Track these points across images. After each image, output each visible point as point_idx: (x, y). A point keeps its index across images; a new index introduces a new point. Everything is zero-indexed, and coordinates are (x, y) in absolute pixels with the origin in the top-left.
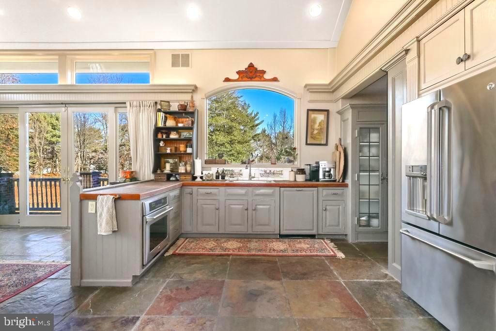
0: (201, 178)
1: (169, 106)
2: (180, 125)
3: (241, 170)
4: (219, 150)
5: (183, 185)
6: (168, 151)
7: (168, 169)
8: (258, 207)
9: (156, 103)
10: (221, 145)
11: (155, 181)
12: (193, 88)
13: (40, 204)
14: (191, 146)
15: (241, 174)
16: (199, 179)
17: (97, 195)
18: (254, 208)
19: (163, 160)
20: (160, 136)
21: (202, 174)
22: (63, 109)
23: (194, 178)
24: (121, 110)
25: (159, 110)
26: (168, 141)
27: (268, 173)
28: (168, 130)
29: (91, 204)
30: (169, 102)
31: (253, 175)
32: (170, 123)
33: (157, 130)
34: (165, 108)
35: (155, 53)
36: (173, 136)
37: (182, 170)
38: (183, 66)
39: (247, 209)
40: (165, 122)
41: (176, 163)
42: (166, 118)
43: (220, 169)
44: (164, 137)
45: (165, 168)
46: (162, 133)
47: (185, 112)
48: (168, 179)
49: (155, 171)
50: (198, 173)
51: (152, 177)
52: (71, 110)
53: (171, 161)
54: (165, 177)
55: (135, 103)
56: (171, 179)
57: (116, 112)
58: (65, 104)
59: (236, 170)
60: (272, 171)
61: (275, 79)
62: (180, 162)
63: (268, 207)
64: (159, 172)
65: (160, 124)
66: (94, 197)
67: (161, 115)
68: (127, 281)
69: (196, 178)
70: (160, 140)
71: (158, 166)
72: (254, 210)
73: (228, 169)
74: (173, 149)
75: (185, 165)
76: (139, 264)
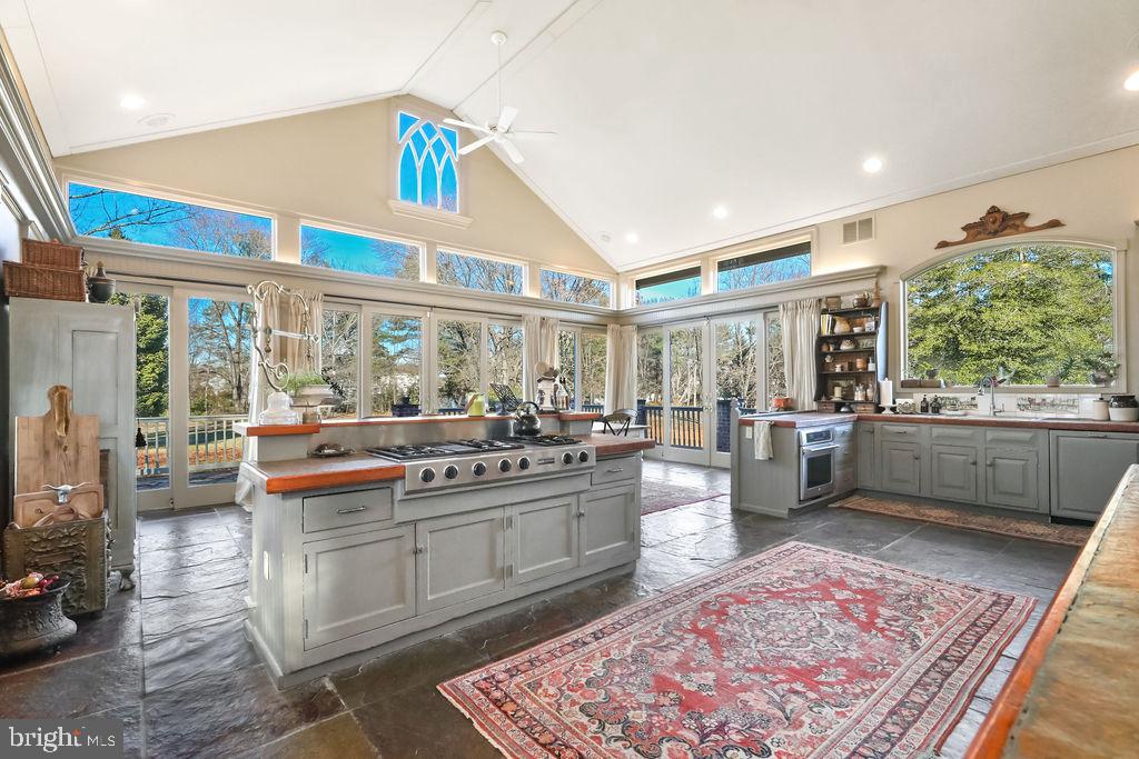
0: (893, 409)
1: (840, 302)
2: (856, 330)
3: (973, 399)
4: (1003, 348)
5: (859, 419)
6: (838, 370)
7: (838, 394)
8: (999, 461)
9: (820, 300)
10: (1012, 334)
11: (819, 412)
12: (878, 270)
13: (687, 441)
14: (875, 361)
15: (975, 406)
16: (887, 413)
17: (753, 421)
18: (988, 463)
19: (830, 383)
20: (825, 349)
21: (894, 402)
22: (706, 322)
23: (880, 410)
24: (771, 316)
25: (824, 312)
26: (838, 355)
27: (1039, 404)
28: (838, 339)
29: (748, 430)
30: (838, 297)
31: (999, 407)
32: (841, 328)
33: (822, 340)
34: (833, 307)
35: (818, 230)
36: (845, 346)
37: (859, 396)
38: (860, 238)
39: (975, 463)
40: (833, 328)
41: (850, 387)
42: (834, 322)
43: (930, 396)
44: (831, 349)
45: (833, 393)
46: (828, 344)
47: (866, 308)
48: (838, 410)
49: (817, 399)
50: (887, 402)
51: (815, 406)
52: (714, 322)
53: (843, 383)
54: (833, 407)
55: (790, 305)
56: (843, 410)
57: (765, 318)
58: (707, 317)
59: (964, 397)
60: (1048, 401)
61: (1055, 224)
62: (858, 385)
63: (1023, 462)
64: (823, 399)
65: (826, 332)
66: (751, 423)
67: (827, 318)
68: (784, 512)
69: (884, 409)
70: (825, 355)
71: (823, 391)
72: (990, 466)
73: (946, 395)
74: (846, 365)
75: (865, 388)
76: (795, 497)
